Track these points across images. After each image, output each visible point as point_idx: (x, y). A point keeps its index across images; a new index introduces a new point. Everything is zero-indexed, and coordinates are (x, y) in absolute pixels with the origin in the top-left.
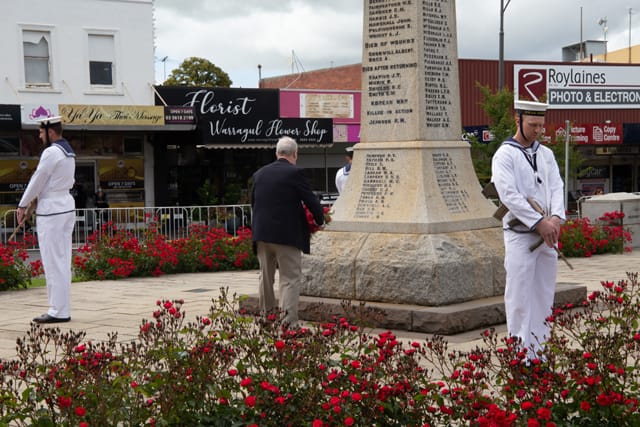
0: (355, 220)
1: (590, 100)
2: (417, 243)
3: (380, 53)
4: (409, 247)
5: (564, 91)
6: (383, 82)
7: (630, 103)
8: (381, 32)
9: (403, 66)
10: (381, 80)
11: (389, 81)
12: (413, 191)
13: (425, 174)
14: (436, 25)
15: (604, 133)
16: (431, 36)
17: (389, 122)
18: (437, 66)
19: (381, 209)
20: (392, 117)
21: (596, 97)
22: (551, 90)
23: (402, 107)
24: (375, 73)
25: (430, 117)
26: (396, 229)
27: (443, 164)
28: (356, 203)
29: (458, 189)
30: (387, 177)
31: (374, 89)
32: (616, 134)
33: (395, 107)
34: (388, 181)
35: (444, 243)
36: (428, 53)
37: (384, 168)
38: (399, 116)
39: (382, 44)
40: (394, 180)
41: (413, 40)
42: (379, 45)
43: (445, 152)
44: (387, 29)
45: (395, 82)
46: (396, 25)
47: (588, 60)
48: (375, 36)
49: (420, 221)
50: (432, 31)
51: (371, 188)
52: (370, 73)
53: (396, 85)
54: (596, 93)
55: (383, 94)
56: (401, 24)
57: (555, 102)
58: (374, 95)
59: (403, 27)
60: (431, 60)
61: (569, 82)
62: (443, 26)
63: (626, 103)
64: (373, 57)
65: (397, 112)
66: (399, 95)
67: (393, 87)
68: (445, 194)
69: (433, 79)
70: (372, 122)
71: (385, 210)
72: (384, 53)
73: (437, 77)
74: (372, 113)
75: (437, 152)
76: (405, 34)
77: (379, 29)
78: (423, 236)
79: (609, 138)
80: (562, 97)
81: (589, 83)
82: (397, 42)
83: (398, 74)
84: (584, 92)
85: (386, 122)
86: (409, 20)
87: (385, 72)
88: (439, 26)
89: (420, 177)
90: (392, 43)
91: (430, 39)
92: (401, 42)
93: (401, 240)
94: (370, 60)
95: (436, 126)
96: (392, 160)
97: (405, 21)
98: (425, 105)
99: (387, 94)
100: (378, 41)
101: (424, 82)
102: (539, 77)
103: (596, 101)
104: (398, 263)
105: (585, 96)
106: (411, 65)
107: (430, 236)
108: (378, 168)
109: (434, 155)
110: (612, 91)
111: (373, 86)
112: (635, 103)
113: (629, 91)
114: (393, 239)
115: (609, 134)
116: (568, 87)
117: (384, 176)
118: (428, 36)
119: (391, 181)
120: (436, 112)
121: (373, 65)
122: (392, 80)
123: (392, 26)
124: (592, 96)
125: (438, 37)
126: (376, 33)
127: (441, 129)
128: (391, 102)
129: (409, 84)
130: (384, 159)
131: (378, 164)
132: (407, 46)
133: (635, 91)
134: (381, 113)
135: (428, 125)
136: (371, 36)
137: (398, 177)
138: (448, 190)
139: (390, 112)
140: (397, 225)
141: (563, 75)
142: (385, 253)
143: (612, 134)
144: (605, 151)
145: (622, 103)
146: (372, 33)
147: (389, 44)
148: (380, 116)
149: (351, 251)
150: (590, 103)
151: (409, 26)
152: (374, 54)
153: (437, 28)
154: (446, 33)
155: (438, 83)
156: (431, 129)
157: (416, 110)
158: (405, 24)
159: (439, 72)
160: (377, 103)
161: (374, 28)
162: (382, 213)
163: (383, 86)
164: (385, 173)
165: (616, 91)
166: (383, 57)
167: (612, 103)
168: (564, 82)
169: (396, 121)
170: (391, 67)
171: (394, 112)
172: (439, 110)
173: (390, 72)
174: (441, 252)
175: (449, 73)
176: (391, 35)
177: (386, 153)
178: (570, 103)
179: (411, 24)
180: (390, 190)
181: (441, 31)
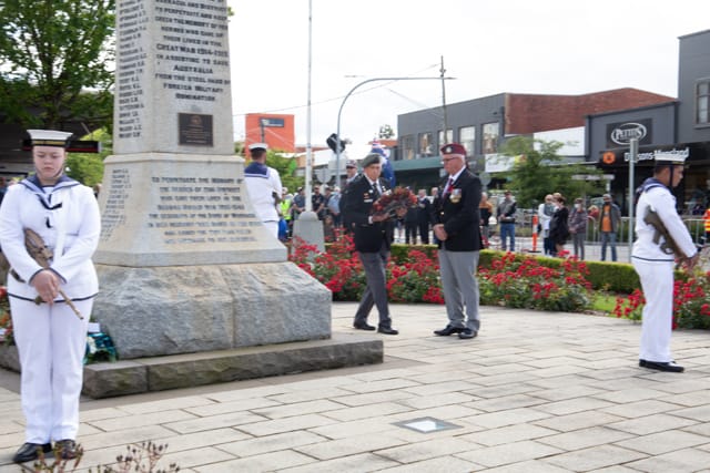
18: (131, 63)
27: (120, 182)
75: (117, 167)
95: (128, 135)
109: (115, 172)
120: (128, 119)
125: (134, 27)
127: (132, 140)
156: (124, 139)
172: (132, 117)
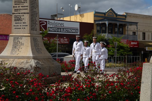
0: (10, 55)
1: (60, 31)
2: (29, 62)
3: (18, 9)
4: (27, 63)
5: (52, 28)
6: (19, 17)
7: (71, 32)
8: (18, 4)
9: (25, 13)
10: (18, 17)
11: (20, 17)
12: (28, 47)
13: (31, 43)
14: (33, 3)
15: (64, 41)
16: (33, 6)
17: (21, 28)
18: (34, 14)
19: (18, 52)
20: (21, 27)
21: (61, 30)
22: (48, 27)
23: (24, 24)
24: (16, 15)
25: (32, 28)
26: (23, 58)
27: (35, 41)
28: (11, 51)
29: (39, 48)
30: (20, 44)
31: (16, 19)
32: (67, 41)
33: (22, 24)
34: (20, 45)
35: (37, 62)
36: (32, 10)
37: (19, 41)
38: (23, 27)
39: (18, 7)
40: (22, 45)
41: (28, 6)
42: (17, 7)
43: (36, 37)
44: (20, 3)
45: (22, 17)
46: (23, 2)
47: (59, 19)
48: (16, 4)
49: (30, 56)
50: (33, 4)
51: (15, 46)
52: (15, 15)
53: (23, 18)
54: (61, 29)
55: (19, 21)
56: (24, 2)
57: (50, 31)
58: (16, 21)
59: (25, 3)
60: (32, 12)
61: (54, 25)
62: (35, 3)
63: (70, 32)
64: (16, 10)
65: (23, 26)
66: (23, 21)
67: (22, 19)
68: (36, 49)
69: (33, 17)
70: (15, 28)
71: (20, 53)
72: (19, 9)
73: (34, 17)
74: (15, 26)
75: (34, 37)
76: (25, 4)
77: (18, 3)
78: (31, 60)
79: (66, 42)
80: (52, 29)
81: (59, 26)
82: (23, 7)
83: (23, 15)
84: (58, 28)
85: (19, 28)
86: (26, 1)
87: (19, 15)
88: (34, 3)
89: (30, 44)
90: (21, 7)
91: (32, 6)
92: (24, 7)
93: (25, 61)
94: (15, 11)
95: (34, 30)
96: (21, 39)
97: (25, 1)
98: (31, 24)
99: (20, 21)
100: (17, 6)
101: (31, 18)
102: (45, 23)
103: (61, 31)
104: (24, 67)
105: (58, 30)
106: (27, 13)
107: (33, 59)
108: (17, 41)
109: (33, 38)
110: (66, 29)
111: (16, 18)
112: (72, 33)
113: (71, 29)
114: (22, 60)
115: (65, 41)
116: (53, 27)
117: (19, 43)
118: (32, 5)
119: (21, 45)
121: (16, 12)
122: (21, 17)
123: (22, 2)
124: (60, 30)
125: (34, 6)
126: (17, 4)
127: (35, 31)
128: (21, 23)
129: (26, 18)
130: (19, 39)
131: (17, 40)
132: (26, 8)
133: (72, 29)
134: (18, 26)
135: (32, 30)
136: (15, 4)
137: (23, 44)
138: (37, 48)
139: (21, 26)
140: (23, 57)
141: (52, 23)
142: (20, 64)
143: (66, 41)
144: (64, 46)
145: (68, 32)
146: (15, 3)
147: (20, 7)
148: (17, 27)
149: (9, 64)
150: (59, 32)
151: (26, 2)
152: (16, 9)
153: (34, 4)
154: (36, 5)
155: (34, 19)
156: (33, 31)
157: (29, 25)
158: (25, 2)
159: (34, 15)
160: (17, 23)
161: (16, 2)
162: (19, 54)
163: (19, 18)
164: (19, 42)
165: (67, 29)
166: (19, 10)
167: (66, 32)
168: (52, 25)
169: (22, 28)
170: (21, 13)
171: (22, 26)
172: (34, 26)
173: (21, 15)
174: (36, 64)
175: (37, 16)
176: (21, 4)
177: (20, 37)
178: (54, 31)
179: (27, 2)
180: (21, 47)
181: (35, 4)
